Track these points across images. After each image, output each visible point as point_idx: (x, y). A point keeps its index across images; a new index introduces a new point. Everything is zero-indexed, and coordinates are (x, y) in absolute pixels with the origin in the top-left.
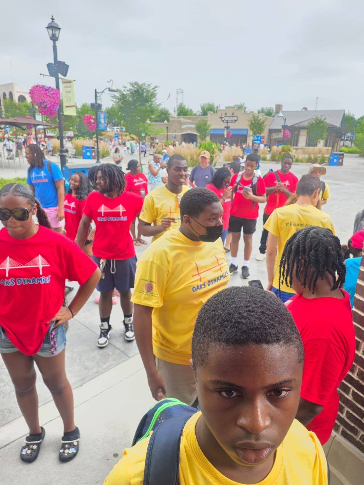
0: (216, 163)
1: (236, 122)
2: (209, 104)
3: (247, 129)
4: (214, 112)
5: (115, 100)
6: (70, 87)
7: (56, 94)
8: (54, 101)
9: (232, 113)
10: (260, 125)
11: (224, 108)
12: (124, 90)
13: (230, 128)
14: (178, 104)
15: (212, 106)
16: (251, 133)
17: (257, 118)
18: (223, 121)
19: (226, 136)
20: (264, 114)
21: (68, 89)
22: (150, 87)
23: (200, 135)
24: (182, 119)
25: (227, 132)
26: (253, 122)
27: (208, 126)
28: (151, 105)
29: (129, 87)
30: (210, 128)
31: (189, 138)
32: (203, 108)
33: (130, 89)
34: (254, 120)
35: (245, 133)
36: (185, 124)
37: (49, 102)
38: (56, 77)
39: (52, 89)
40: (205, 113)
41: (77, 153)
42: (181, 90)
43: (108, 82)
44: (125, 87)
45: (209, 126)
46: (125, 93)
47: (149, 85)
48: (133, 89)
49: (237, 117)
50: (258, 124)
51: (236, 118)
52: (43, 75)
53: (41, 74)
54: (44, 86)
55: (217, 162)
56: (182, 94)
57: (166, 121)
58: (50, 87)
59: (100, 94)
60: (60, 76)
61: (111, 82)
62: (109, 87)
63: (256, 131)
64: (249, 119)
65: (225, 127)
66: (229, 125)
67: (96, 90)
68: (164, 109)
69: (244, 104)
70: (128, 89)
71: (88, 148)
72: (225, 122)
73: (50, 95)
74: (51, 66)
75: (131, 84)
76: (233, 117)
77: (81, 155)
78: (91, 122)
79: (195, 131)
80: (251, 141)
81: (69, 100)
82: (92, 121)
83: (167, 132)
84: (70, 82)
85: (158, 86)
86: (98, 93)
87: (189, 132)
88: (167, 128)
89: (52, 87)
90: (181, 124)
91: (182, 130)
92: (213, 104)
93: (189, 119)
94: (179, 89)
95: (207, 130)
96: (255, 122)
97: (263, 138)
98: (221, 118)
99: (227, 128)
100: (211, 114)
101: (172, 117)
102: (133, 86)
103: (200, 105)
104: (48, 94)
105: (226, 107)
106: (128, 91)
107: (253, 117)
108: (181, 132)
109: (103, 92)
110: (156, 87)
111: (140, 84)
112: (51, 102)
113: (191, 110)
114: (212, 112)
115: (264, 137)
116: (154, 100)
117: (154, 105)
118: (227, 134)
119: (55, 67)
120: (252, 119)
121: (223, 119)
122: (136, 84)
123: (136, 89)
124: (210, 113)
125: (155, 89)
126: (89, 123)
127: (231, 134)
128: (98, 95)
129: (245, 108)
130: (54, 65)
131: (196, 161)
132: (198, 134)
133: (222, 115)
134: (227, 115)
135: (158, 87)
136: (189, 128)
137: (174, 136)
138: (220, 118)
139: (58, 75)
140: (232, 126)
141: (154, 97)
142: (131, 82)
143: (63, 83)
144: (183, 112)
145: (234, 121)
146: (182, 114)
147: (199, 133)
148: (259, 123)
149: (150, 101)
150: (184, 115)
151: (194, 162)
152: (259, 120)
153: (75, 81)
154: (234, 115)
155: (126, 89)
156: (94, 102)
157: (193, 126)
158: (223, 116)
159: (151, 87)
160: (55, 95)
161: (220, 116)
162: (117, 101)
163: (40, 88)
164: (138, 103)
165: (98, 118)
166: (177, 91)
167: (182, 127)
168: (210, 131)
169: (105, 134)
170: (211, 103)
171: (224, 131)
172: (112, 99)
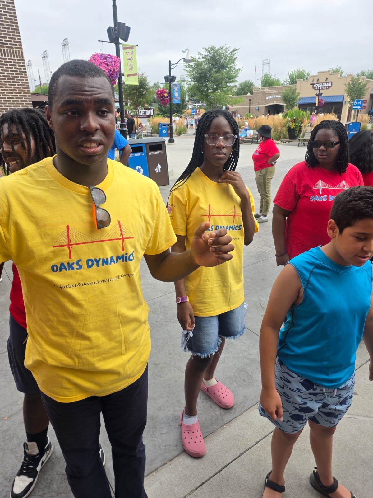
0: (304, 133)
1: (330, 88)
2: (298, 72)
3: (344, 96)
4: (304, 80)
5: (188, 69)
6: (132, 53)
7: (115, 62)
8: (112, 70)
9: (325, 79)
10: (361, 89)
11: (317, 74)
12: (199, 58)
13: (322, 95)
14: (263, 75)
15: (303, 73)
16: (347, 99)
17: (357, 81)
18: (314, 88)
19: (317, 105)
20: (365, 77)
21: (129, 56)
22: (227, 50)
23: (287, 105)
24: (267, 90)
25: (319, 100)
26: (352, 86)
27: (296, 94)
28: (229, 71)
29: (204, 53)
30: (299, 97)
31: (274, 110)
32: (291, 77)
33: (206, 56)
34: (353, 84)
35: (340, 100)
36: (270, 94)
37: (107, 71)
38: (116, 42)
39: (111, 57)
40: (293, 81)
41: (153, 131)
42: (268, 61)
43: (183, 52)
44: (201, 54)
45: (298, 94)
46: (200, 60)
47: (227, 48)
48: (208, 54)
49: (332, 82)
50: (357, 87)
51: (330, 84)
52: (102, 41)
53: (99, 41)
54: (103, 54)
55: (306, 132)
56: (268, 64)
57: (249, 94)
58: (109, 55)
59: (174, 65)
60: (121, 41)
61: (187, 51)
62: (184, 57)
63: (355, 96)
64: (347, 83)
65: (317, 95)
66: (321, 91)
67: (170, 61)
68: (248, 82)
69: (340, 68)
70: (204, 56)
71: (164, 125)
72: (317, 89)
73: (109, 64)
74: (111, 30)
75: (206, 50)
76: (326, 83)
77: (158, 133)
78: (164, 96)
79: (282, 101)
80: (348, 108)
81: (131, 68)
82: (166, 95)
83: (250, 105)
84: (132, 47)
85: (237, 48)
86: (172, 64)
87: (275, 103)
88: (250, 100)
89: (111, 54)
90: (266, 94)
91: (266, 101)
92: (304, 71)
93: (275, 89)
94: (265, 60)
95: (295, 99)
96: (354, 86)
97: (364, 102)
98: (313, 84)
99: (319, 95)
100: (301, 82)
101: (256, 88)
102: (209, 51)
103: (288, 73)
104: (106, 63)
105: (318, 73)
106: (203, 58)
107: (352, 80)
108: (265, 105)
109: (178, 63)
110: (235, 50)
111: (217, 48)
112: (110, 71)
113: (278, 80)
114: (302, 80)
115: (366, 101)
116: (233, 66)
117: (232, 71)
118: (319, 102)
119: (115, 30)
120: (351, 82)
121: (315, 86)
122: (212, 48)
123: (211, 55)
124: (299, 81)
125: (235, 52)
126: (162, 97)
127: (323, 102)
128: (172, 67)
129: (342, 73)
130: (114, 29)
131: (280, 133)
132: (285, 105)
133: (313, 81)
134: (320, 81)
135: (237, 50)
136: (275, 99)
137: (257, 108)
138: (311, 84)
139: (118, 40)
140: (325, 93)
141: (233, 62)
142: (207, 48)
143: (124, 49)
144: (268, 83)
145: (327, 87)
146: (267, 85)
147: (285, 103)
148: (360, 86)
149: (228, 67)
150: (269, 86)
151: (278, 134)
152: (360, 84)
153: (137, 45)
154: (328, 80)
155: (201, 57)
156: (168, 74)
157: (279, 96)
158: (315, 82)
159: (229, 51)
160: (113, 63)
161: (311, 83)
162: (191, 70)
163: (98, 56)
164: (214, 70)
165: (172, 91)
166: (263, 63)
167: (267, 98)
168: (299, 100)
169: (185, 112)
170: (301, 70)
171: (315, 100)
172: (185, 68)
